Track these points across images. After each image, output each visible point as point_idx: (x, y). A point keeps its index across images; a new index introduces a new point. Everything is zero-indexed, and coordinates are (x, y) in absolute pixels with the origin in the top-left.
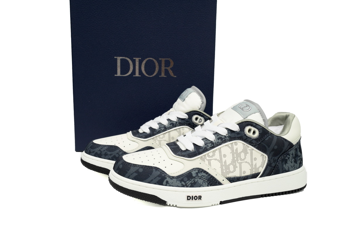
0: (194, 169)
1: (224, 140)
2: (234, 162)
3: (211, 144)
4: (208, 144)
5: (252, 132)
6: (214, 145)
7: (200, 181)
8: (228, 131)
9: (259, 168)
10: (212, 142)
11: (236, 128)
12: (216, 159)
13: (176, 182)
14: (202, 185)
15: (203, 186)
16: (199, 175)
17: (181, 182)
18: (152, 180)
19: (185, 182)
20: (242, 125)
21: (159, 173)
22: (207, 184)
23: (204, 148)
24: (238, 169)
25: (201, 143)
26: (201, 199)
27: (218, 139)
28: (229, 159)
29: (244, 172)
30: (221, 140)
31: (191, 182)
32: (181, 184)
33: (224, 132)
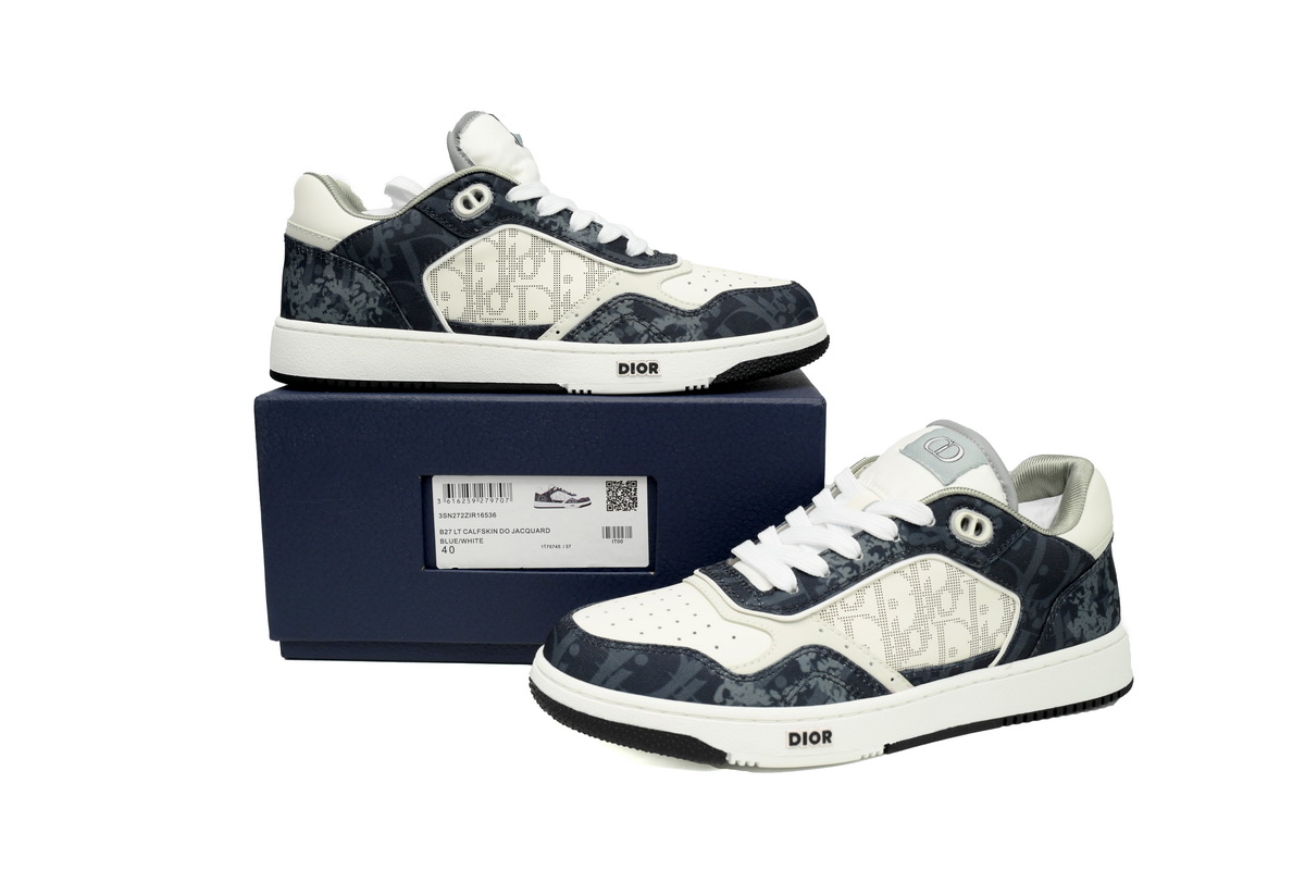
0: (803, 648)
1: (888, 554)
2: (920, 620)
3: (849, 569)
4: (840, 570)
5: (972, 526)
6: (858, 572)
7: (825, 686)
8: (899, 527)
9: (995, 635)
10: (851, 563)
11: (925, 517)
12: (867, 616)
13: (754, 692)
14: (829, 697)
15: (835, 701)
16: (822, 666)
17: (768, 692)
18: (678, 691)
19: (780, 691)
20: (943, 506)
21: (698, 667)
22: (844, 692)
23: (828, 582)
24: (933, 644)
25: (818, 568)
26: (830, 741)
27: (871, 552)
28: (905, 615)
29: (953, 651)
30: (880, 555)
31: (797, 689)
32: (767, 697)
33: (887, 532)
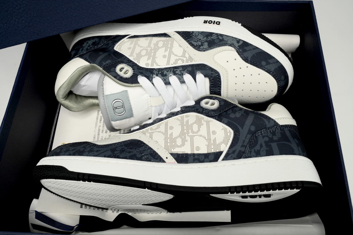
0: (204, 51)
1: (160, 72)
3: (177, 72)
4: (180, 73)
5: (124, 71)
6: (174, 70)
7: (200, 37)
8: (152, 78)
10: (175, 74)
11: (142, 79)
12: (176, 55)
13: (228, 40)
14: (200, 33)
15: (198, 32)
16: (200, 43)
17: (223, 39)
18: (254, 49)
19: (218, 38)
20: (133, 81)
21: (246, 54)
22: (194, 34)
23: (186, 71)
25: (187, 77)
26: (205, 21)
27: (166, 75)
28: (161, 52)
30: (163, 73)
31: (212, 38)
32: (223, 38)
33: (158, 80)
